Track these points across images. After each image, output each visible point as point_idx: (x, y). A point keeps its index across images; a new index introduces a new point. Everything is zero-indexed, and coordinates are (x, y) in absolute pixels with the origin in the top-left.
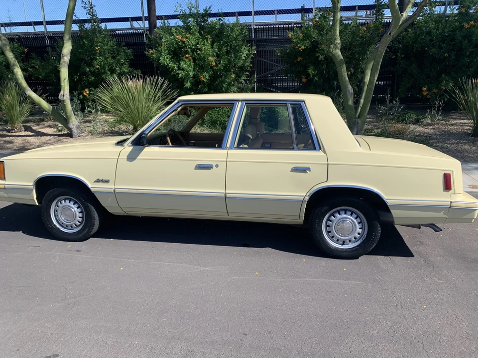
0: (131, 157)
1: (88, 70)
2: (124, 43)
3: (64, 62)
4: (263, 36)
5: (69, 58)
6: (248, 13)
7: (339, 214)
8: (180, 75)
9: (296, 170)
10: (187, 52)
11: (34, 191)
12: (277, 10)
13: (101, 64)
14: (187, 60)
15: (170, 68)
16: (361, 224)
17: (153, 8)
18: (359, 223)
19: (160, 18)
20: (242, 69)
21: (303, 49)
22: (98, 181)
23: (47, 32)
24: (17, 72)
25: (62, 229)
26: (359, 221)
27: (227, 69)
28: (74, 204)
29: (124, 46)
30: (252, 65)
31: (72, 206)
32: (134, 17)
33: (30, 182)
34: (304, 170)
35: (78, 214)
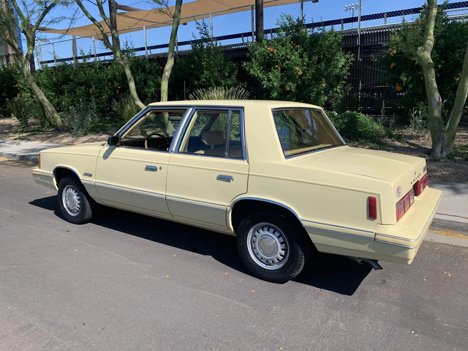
0: (106, 156)
1: (196, 83)
2: (230, 58)
3: (165, 76)
4: (368, 43)
5: (170, 72)
6: (354, 20)
7: (263, 230)
8: (265, 86)
9: (221, 178)
10: (277, 63)
11: (54, 179)
12: (387, 13)
13: (206, 78)
14: (275, 71)
15: (260, 79)
16: (284, 245)
17: (261, 23)
18: (282, 243)
19: (268, 31)
20: (338, 78)
21: (394, 54)
22: (86, 174)
23: (178, 52)
24: (131, 86)
25: (69, 212)
26: (282, 241)
27: (317, 78)
28: (75, 192)
29: (230, 60)
30: (349, 74)
31: (74, 194)
32: (245, 33)
33: (51, 171)
34: (228, 179)
35: (77, 200)
